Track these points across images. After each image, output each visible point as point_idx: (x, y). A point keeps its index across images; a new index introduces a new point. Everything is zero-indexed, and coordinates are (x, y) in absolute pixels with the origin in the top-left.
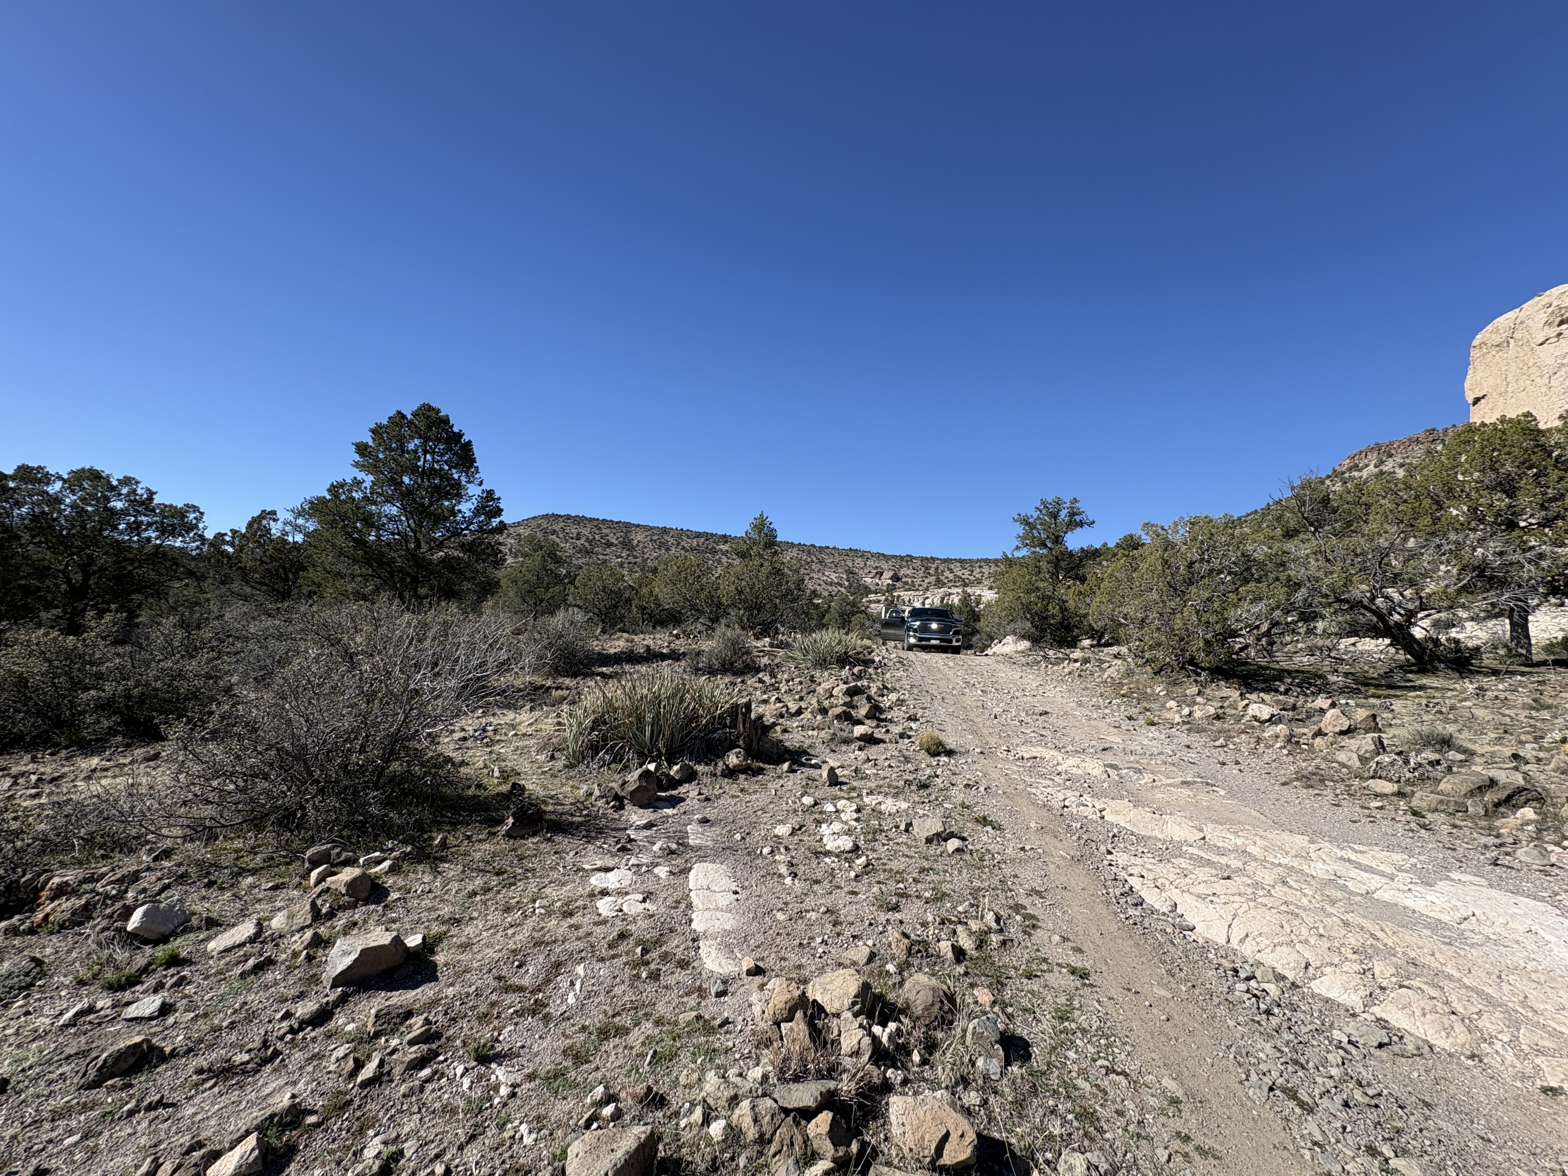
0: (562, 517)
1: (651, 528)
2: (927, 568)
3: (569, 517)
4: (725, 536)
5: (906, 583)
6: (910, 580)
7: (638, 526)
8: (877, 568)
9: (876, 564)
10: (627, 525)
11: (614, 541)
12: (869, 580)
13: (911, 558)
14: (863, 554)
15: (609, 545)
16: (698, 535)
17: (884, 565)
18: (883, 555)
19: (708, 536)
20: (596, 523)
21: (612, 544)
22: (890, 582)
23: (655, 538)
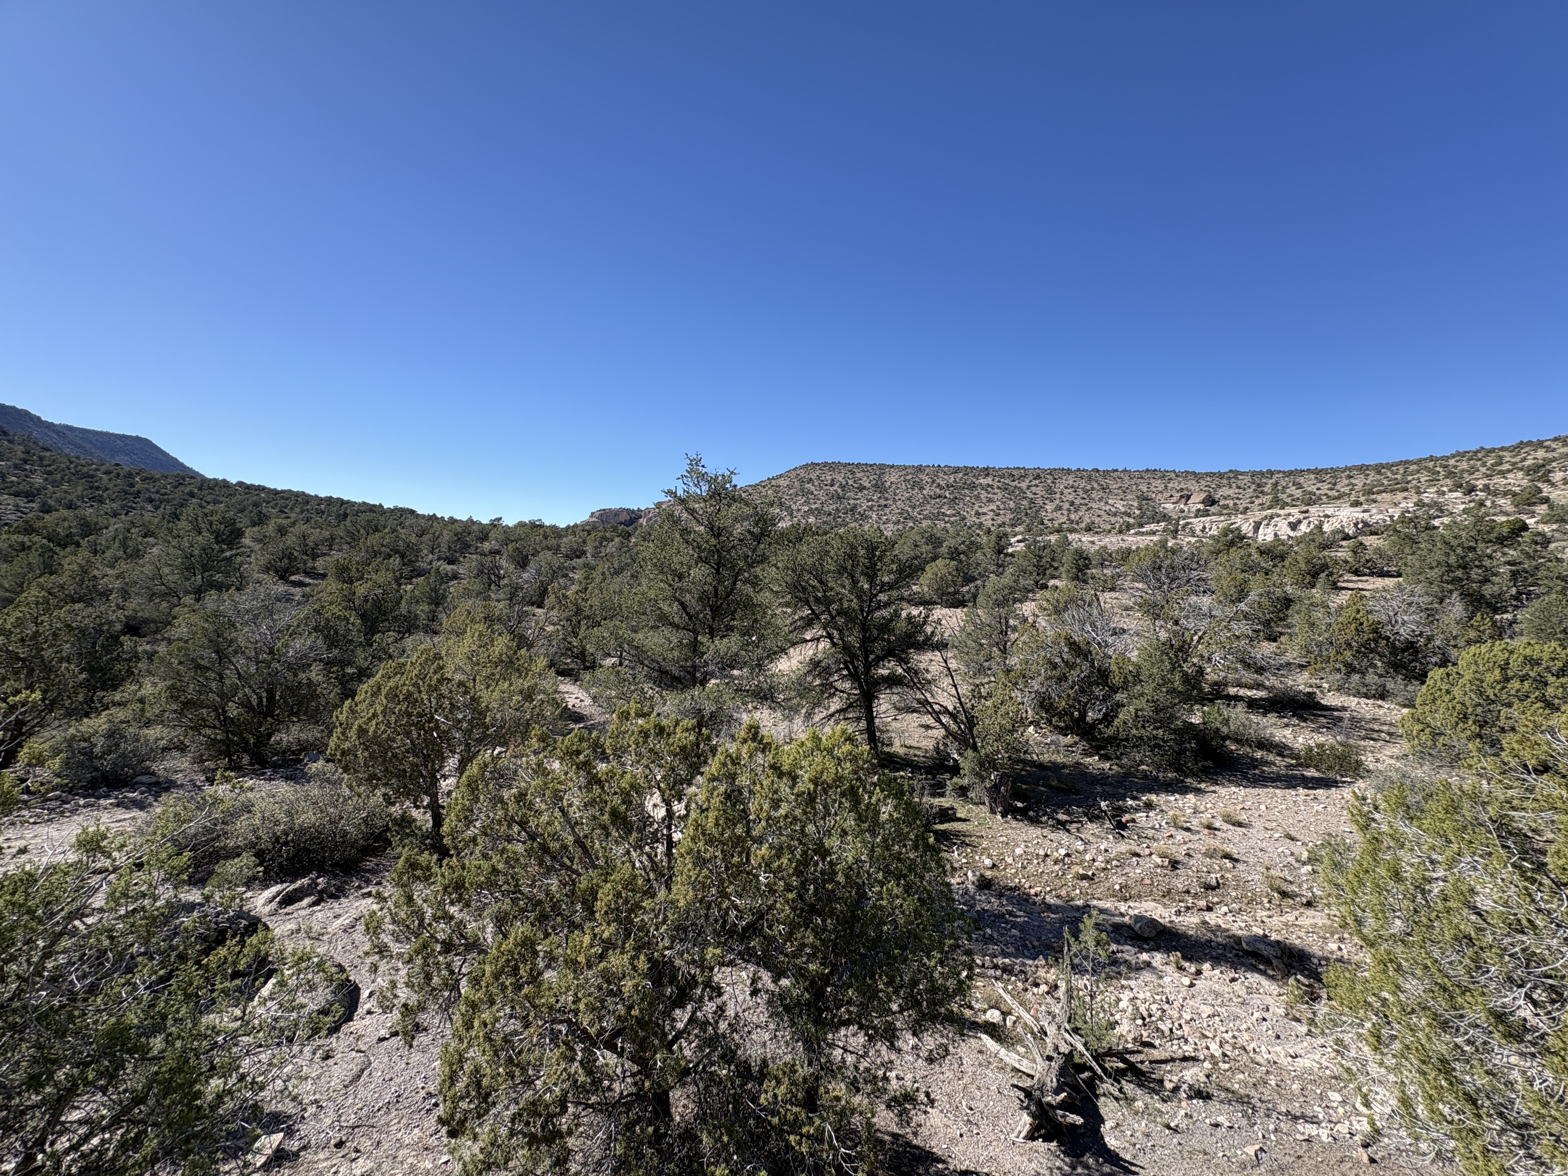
1: (906, 468)
2: (1259, 486)
3: (825, 464)
4: (986, 469)
5: (1226, 507)
6: (1231, 503)
7: (892, 466)
8: (1182, 489)
9: (1182, 486)
10: (882, 467)
11: (867, 484)
12: (1170, 506)
13: (1236, 474)
14: (1164, 475)
15: (862, 488)
16: (957, 470)
17: (1192, 485)
18: (1194, 473)
19: (967, 470)
20: (850, 468)
21: (864, 488)
22: (1201, 506)
23: (909, 477)
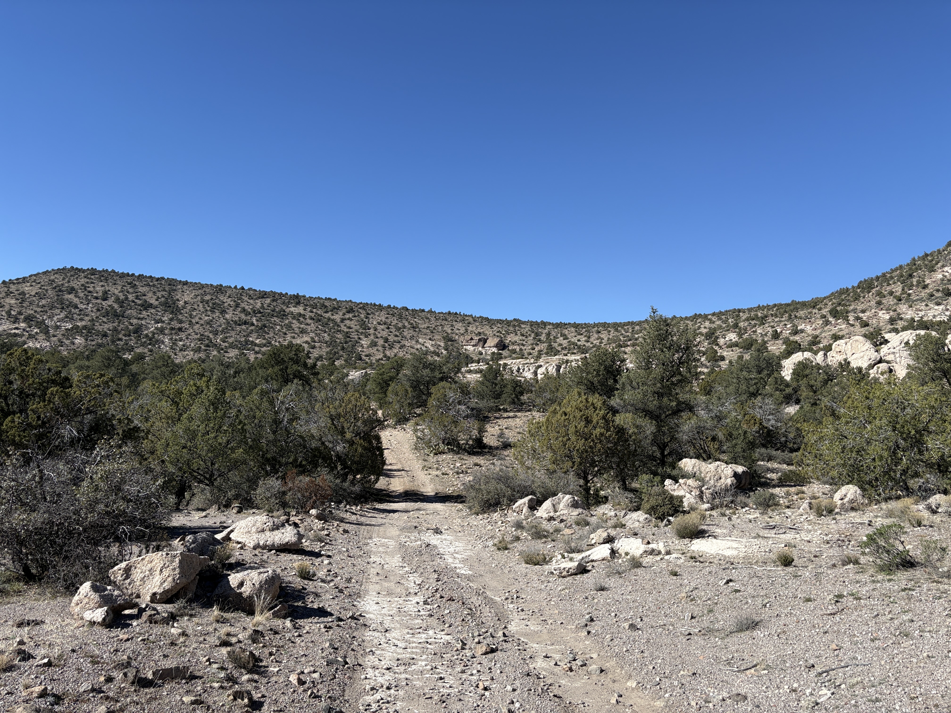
0: (83, 271)
1: (202, 286)
3: (93, 272)
4: (297, 297)
5: (514, 351)
6: (517, 348)
7: (186, 283)
8: (480, 334)
9: (479, 330)
10: (172, 282)
11: (153, 301)
12: (470, 348)
15: (147, 306)
16: (263, 295)
19: (275, 296)
20: (129, 280)
21: (151, 306)
22: (495, 350)
23: (207, 298)
